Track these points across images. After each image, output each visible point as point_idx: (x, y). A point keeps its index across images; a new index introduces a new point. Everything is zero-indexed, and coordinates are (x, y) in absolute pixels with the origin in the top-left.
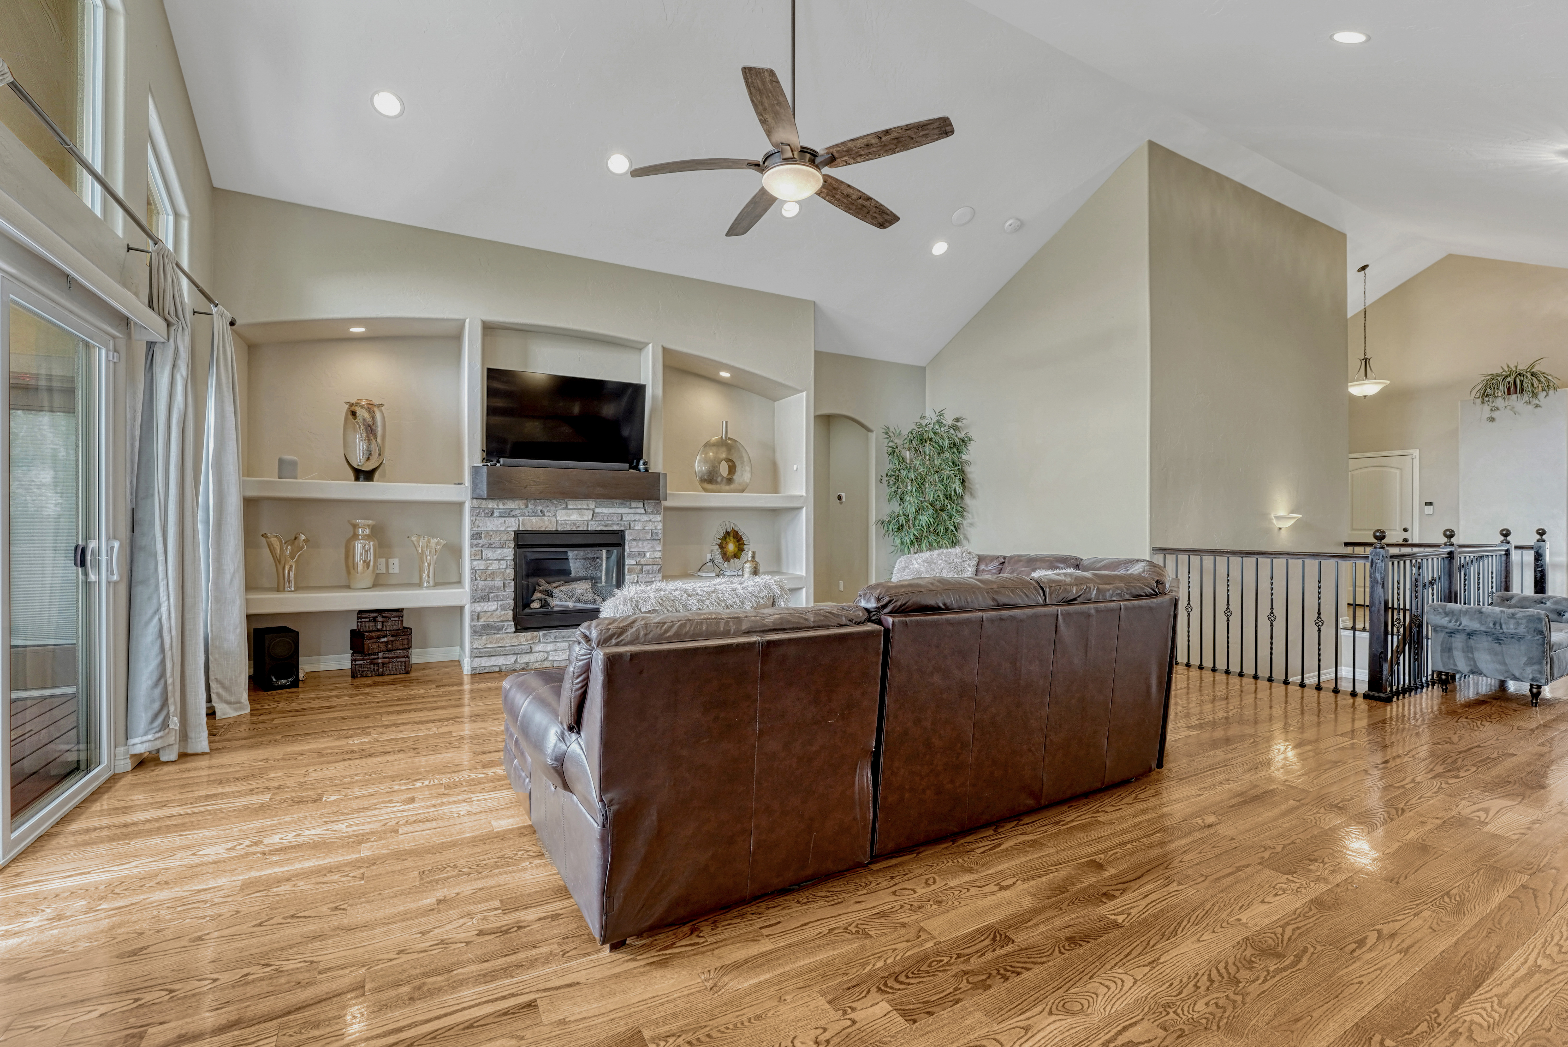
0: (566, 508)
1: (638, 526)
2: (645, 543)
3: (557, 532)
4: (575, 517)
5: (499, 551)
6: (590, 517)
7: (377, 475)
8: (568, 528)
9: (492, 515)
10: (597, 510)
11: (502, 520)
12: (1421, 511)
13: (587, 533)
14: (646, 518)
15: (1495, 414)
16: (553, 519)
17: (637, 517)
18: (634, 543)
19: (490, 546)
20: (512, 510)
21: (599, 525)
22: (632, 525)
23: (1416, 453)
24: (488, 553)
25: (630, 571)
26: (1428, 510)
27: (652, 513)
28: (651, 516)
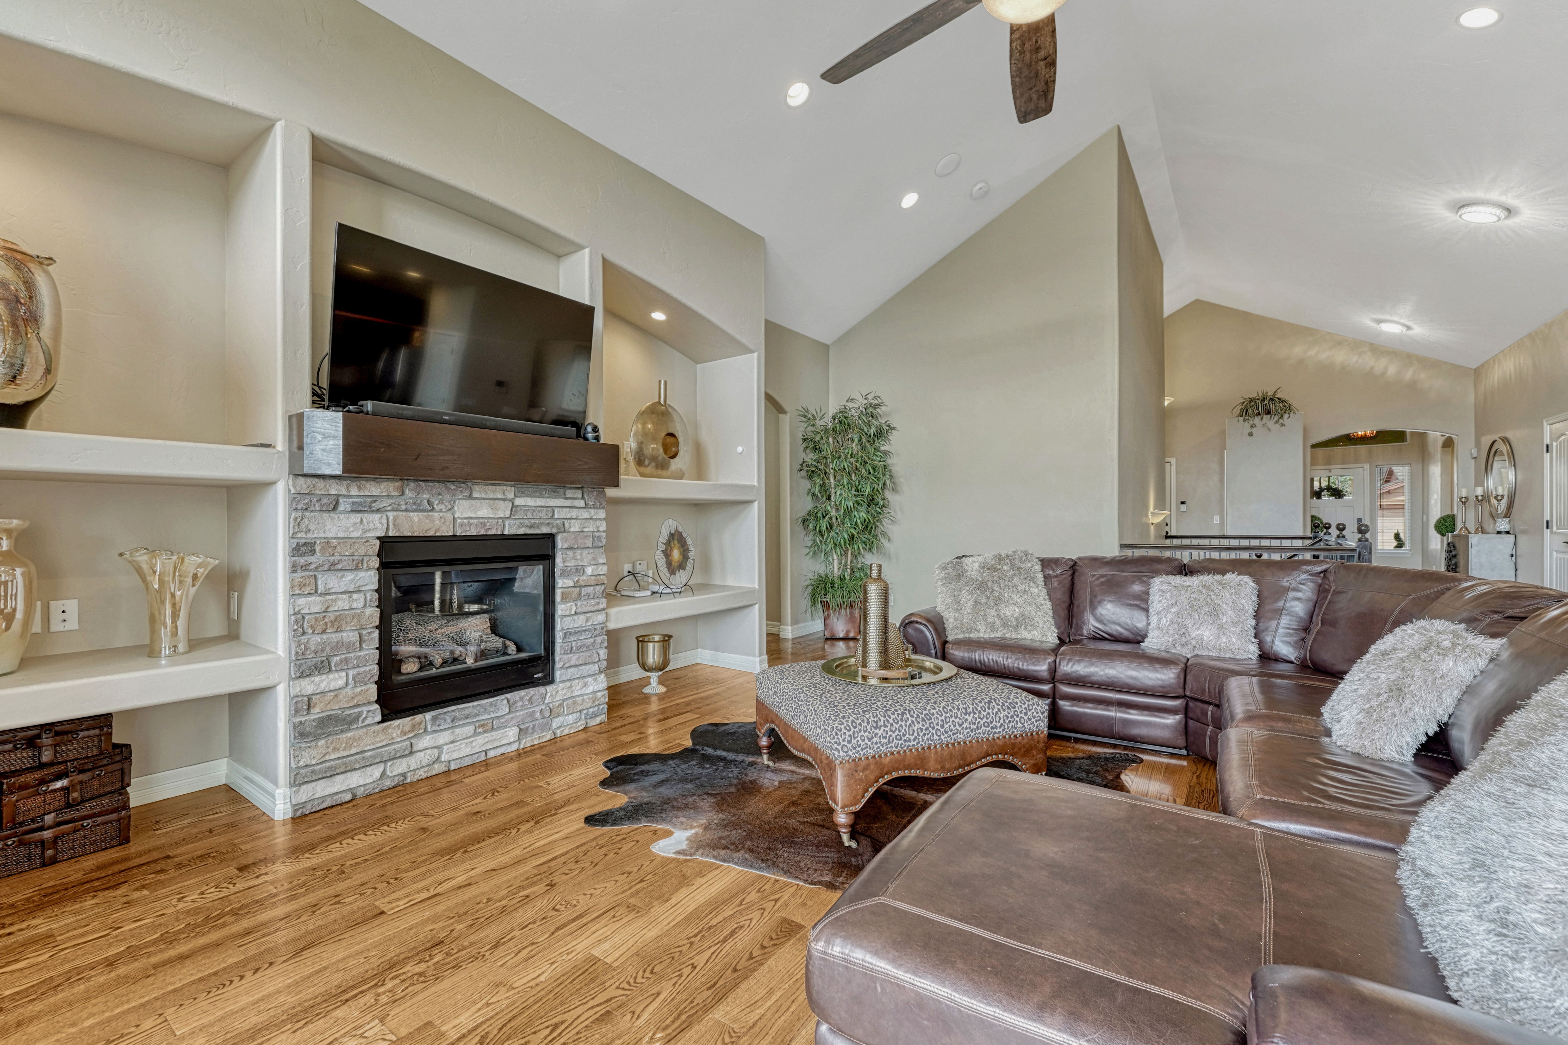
0: (470, 497)
1: (575, 527)
2: (586, 552)
3: (454, 538)
4: (484, 511)
5: (350, 576)
6: (508, 514)
7: (33, 417)
8: (473, 532)
9: (335, 509)
10: (519, 501)
11: (355, 518)
12: (1178, 509)
13: (503, 538)
14: (586, 515)
15: (1254, 430)
16: (449, 516)
17: (574, 513)
18: (570, 553)
19: (333, 567)
20: (375, 499)
21: (521, 525)
22: (567, 525)
23: (1173, 461)
24: (329, 581)
25: (565, 597)
26: (1183, 508)
27: (594, 507)
28: (592, 511)
